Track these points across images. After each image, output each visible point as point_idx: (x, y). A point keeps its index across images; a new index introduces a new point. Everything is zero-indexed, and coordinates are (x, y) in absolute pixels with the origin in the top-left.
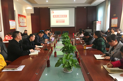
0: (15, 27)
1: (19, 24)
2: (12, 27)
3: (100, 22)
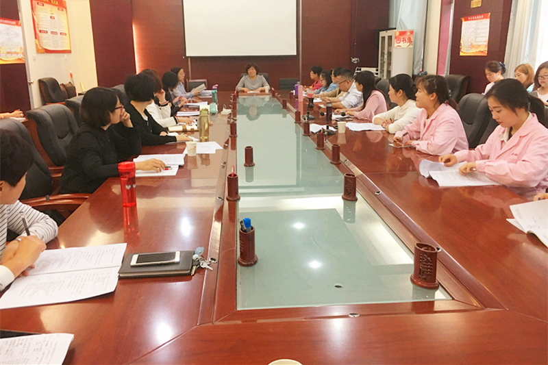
0: (20, 56)
1: (37, 41)
2: (8, 53)
3: (409, 34)
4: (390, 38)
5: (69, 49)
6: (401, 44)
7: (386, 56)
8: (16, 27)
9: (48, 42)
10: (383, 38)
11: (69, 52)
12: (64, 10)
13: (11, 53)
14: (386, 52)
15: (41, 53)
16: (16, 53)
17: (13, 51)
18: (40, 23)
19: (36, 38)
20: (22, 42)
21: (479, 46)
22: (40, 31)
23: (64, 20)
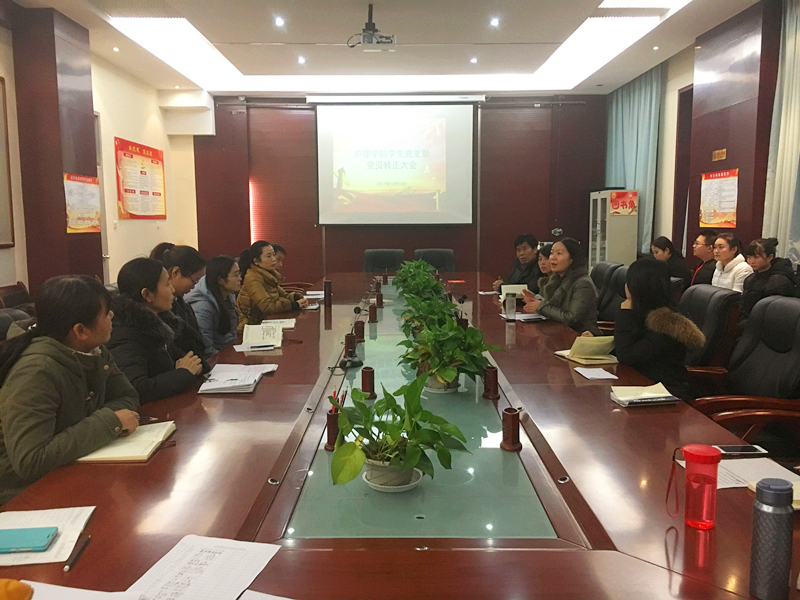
0: (95, 223)
1: (120, 203)
2: (79, 219)
3: (631, 196)
4: (604, 201)
5: (163, 213)
6: (620, 210)
7: (599, 227)
8: (93, 186)
9: (135, 205)
10: (595, 201)
11: (163, 217)
12: (160, 162)
13: (83, 219)
14: (599, 221)
15: (125, 218)
16: (89, 219)
17: (86, 216)
18: (126, 180)
19: (119, 199)
20: (98, 205)
21: (725, 214)
22: (126, 191)
23: (159, 177)
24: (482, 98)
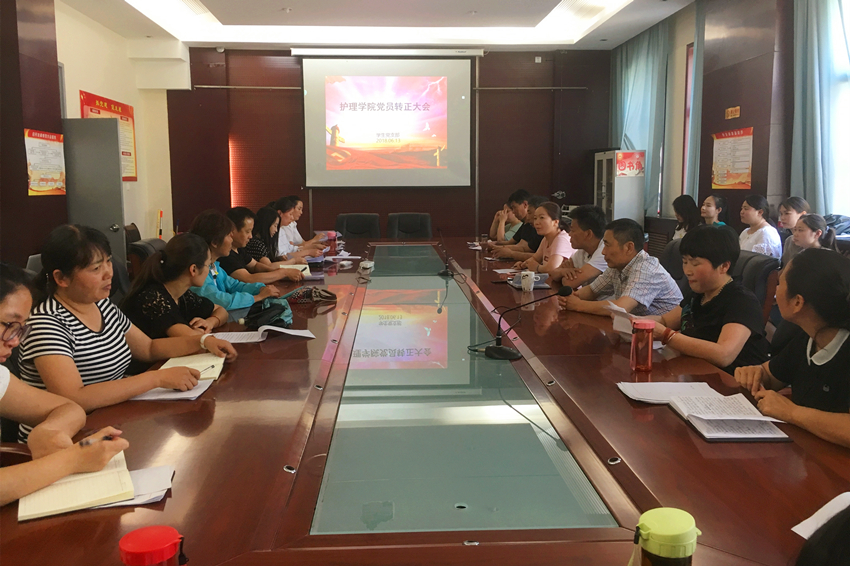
0: (60, 185)
2: (42, 180)
3: (637, 156)
4: (610, 162)
5: (134, 175)
6: (627, 171)
7: (604, 190)
8: (58, 143)
10: (600, 162)
11: (134, 179)
12: (130, 119)
13: (46, 180)
14: (604, 182)
16: (53, 180)
17: (50, 177)
20: (63, 165)
21: (739, 175)
23: (128, 135)
24: (481, 53)
